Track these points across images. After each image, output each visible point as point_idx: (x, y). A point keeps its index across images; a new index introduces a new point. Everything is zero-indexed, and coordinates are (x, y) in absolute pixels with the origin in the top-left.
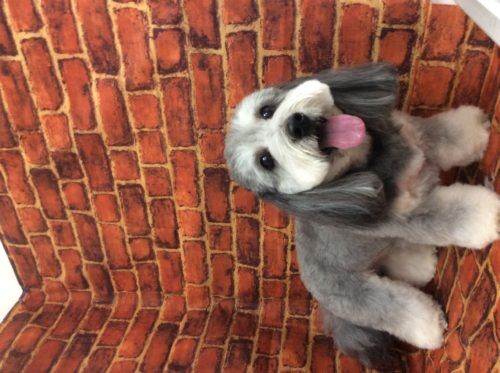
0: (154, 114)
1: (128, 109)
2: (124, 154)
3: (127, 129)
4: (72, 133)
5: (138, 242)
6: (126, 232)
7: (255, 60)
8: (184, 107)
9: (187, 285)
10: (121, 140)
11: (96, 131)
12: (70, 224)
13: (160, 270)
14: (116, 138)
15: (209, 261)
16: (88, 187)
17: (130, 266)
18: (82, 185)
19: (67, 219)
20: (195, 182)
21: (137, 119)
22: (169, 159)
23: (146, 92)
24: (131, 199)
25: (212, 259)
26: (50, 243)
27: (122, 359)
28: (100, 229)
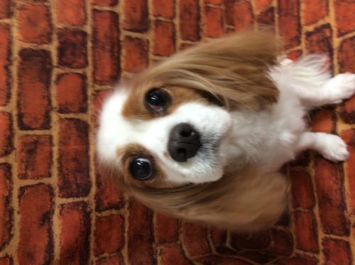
20: (6, 68)
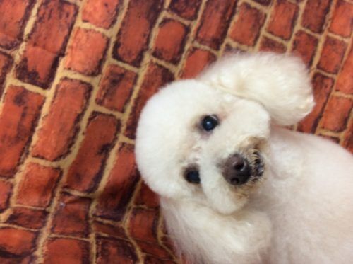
9: (29, 160)
15: (84, 124)
25: (90, 119)
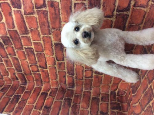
0: (35, 23)
1: (26, 22)
2: (26, 37)
3: (26, 28)
4: (7, 29)
5: (33, 66)
6: (29, 63)
7: (71, 4)
8: (46, 21)
10: (24, 32)
11: (15, 29)
12: (10, 60)
13: (41, 75)
14: (22, 31)
16: (14, 48)
17: (31, 74)
18: (12, 47)
19: (9, 58)
21: (29, 25)
22: (42, 39)
23: (32, 15)
24: (29, 52)
26: (4, 66)
27: (29, 104)
28: (20, 62)
